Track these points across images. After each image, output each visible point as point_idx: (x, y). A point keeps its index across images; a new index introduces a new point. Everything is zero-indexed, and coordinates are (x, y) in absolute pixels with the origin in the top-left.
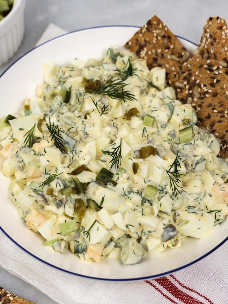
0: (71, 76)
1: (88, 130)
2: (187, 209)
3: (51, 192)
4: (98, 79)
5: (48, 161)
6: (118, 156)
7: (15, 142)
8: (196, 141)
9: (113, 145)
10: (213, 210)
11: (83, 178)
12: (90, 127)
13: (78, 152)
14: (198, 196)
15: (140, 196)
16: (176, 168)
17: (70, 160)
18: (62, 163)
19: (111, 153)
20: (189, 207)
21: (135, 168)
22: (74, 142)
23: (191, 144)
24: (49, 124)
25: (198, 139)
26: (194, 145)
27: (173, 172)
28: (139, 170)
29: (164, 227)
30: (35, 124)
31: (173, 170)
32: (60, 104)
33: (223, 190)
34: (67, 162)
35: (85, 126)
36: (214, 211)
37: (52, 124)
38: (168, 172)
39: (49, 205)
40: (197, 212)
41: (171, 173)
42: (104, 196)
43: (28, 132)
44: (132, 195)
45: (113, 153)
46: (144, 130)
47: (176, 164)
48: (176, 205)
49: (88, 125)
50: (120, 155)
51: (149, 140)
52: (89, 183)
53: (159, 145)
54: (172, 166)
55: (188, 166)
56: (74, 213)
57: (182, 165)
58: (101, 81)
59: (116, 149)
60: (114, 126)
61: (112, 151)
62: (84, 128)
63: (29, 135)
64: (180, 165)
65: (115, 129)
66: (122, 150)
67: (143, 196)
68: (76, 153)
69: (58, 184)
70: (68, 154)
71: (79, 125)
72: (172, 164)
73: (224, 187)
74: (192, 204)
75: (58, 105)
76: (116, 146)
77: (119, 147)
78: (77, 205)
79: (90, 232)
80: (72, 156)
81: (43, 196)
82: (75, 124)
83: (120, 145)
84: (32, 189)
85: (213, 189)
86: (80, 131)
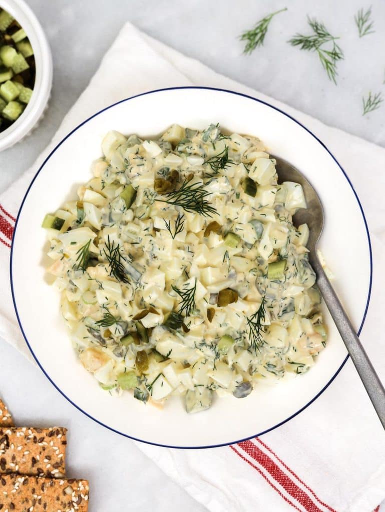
0: (139, 174)
1: (156, 252)
2: (267, 366)
3: (109, 334)
4: (176, 169)
5: (106, 298)
6: (191, 298)
7: (65, 258)
8: (287, 280)
9: (186, 285)
10: (295, 362)
11: (147, 322)
12: (159, 249)
13: (143, 284)
14: (281, 350)
15: (214, 351)
16: (259, 320)
17: (133, 294)
18: (124, 295)
19: (182, 293)
20: (269, 365)
21: (210, 314)
22: (138, 275)
23: (281, 282)
24: (107, 242)
25: (290, 277)
26: (284, 283)
27: (255, 323)
28: (215, 317)
29: (237, 385)
30: (91, 240)
31: (255, 320)
32: (122, 209)
33: (310, 347)
34: (129, 296)
35: (153, 247)
36: (296, 364)
37: (111, 242)
38: (250, 321)
39: (107, 347)
40: (277, 373)
41: (252, 323)
42: (172, 350)
43: (81, 249)
44: (204, 348)
45: (185, 294)
46: (226, 254)
47: (260, 314)
48: (254, 363)
49: (157, 246)
50: (193, 299)
51: (230, 273)
52: (153, 328)
53: (241, 281)
54: (255, 315)
55: (273, 316)
56: (135, 363)
57: (267, 315)
58: (180, 173)
59: (189, 290)
60: (190, 251)
61: (185, 291)
62: (151, 249)
63: (83, 251)
64: (264, 317)
65: (190, 255)
66: (196, 292)
67: (217, 351)
68: (140, 286)
69: (117, 330)
70: (130, 284)
71: (146, 244)
72: (255, 313)
73: (312, 343)
74: (272, 361)
75: (120, 210)
76: (189, 288)
77: (192, 289)
78: (139, 360)
79: (153, 386)
80: (135, 288)
81: (99, 337)
82: (141, 240)
83: (194, 286)
84: (87, 326)
85: (299, 342)
86: (147, 251)
